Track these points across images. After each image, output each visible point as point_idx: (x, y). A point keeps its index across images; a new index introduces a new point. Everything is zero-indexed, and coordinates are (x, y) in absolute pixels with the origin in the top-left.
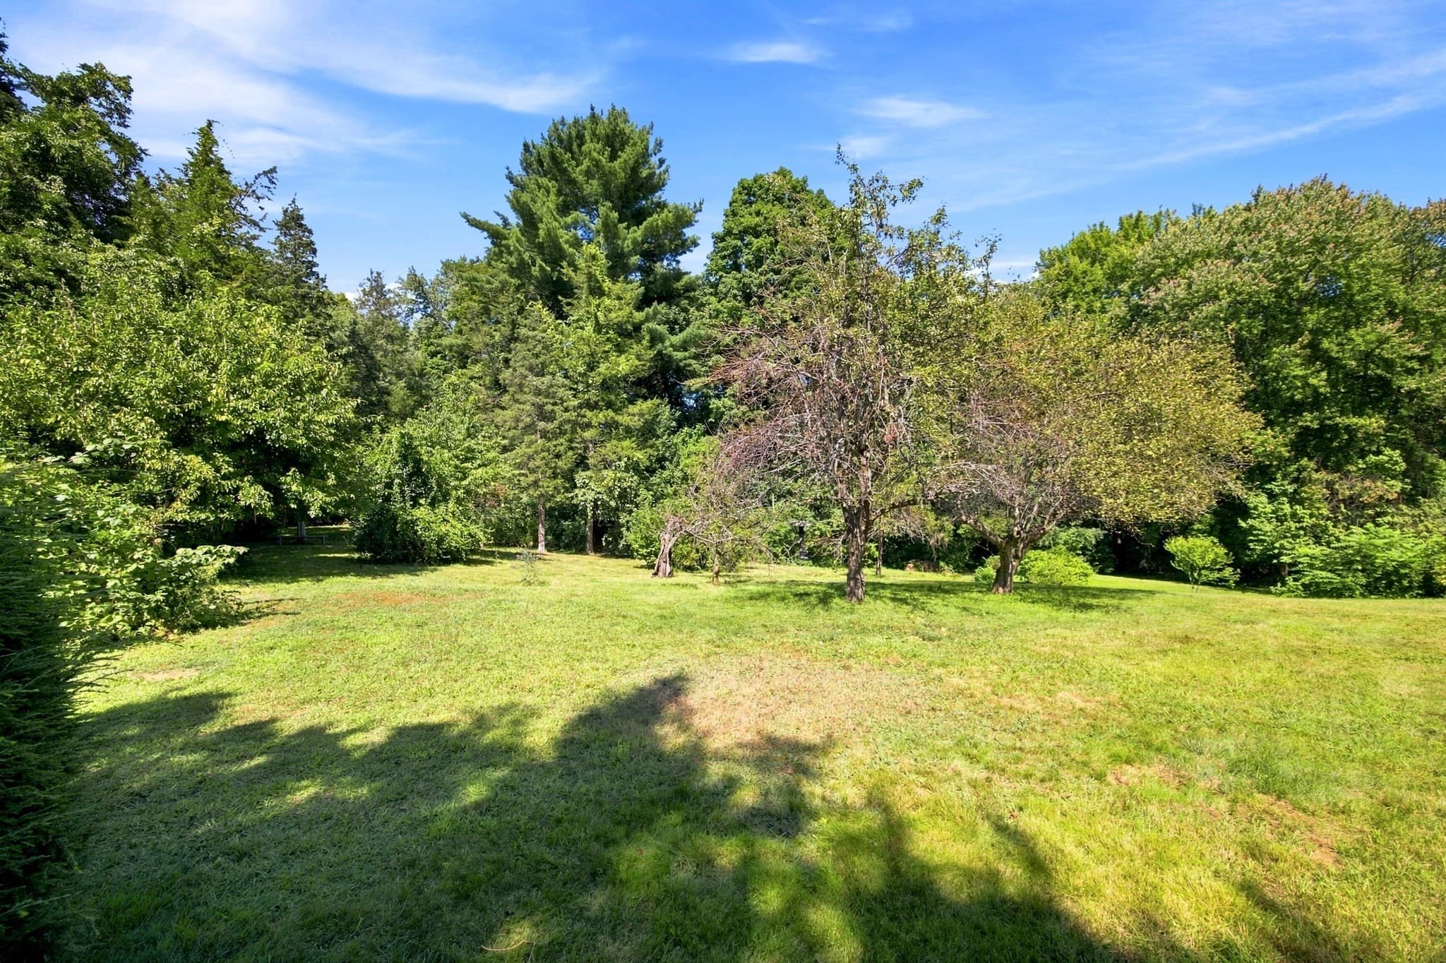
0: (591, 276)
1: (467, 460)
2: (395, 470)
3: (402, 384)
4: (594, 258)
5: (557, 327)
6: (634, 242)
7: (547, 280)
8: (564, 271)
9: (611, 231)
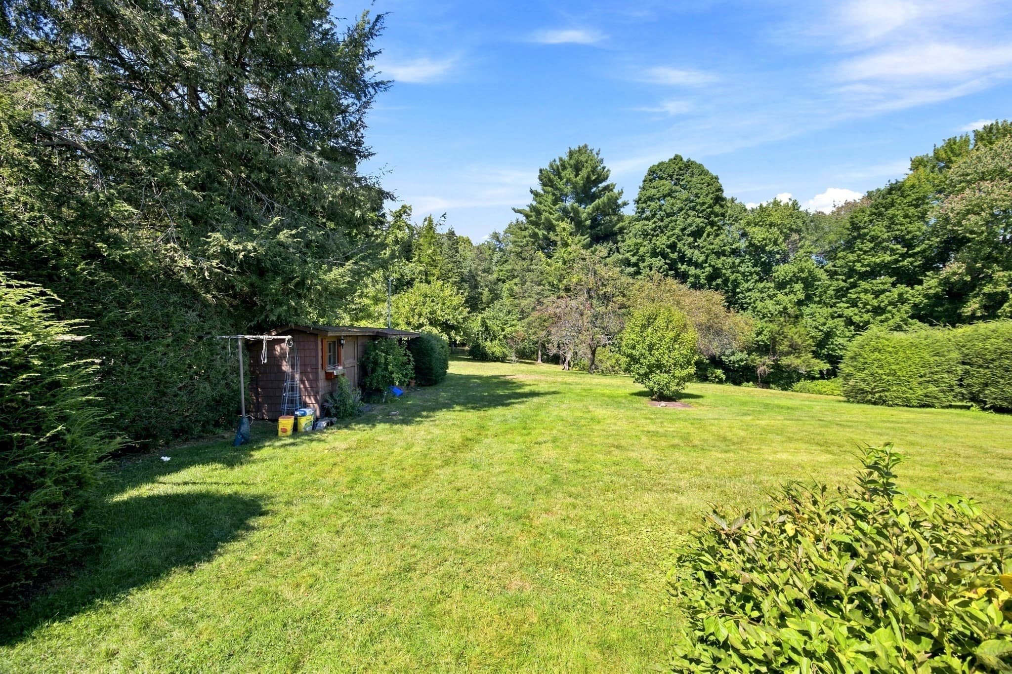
0: (562, 239)
1: (505, 324)
2: (480, 329)
3: (487, 289)
4: (564, 229)
5: (547, 263)
6: (588, 214)
7: (546, 238)
8: (552, 236)
9: (576, 212)
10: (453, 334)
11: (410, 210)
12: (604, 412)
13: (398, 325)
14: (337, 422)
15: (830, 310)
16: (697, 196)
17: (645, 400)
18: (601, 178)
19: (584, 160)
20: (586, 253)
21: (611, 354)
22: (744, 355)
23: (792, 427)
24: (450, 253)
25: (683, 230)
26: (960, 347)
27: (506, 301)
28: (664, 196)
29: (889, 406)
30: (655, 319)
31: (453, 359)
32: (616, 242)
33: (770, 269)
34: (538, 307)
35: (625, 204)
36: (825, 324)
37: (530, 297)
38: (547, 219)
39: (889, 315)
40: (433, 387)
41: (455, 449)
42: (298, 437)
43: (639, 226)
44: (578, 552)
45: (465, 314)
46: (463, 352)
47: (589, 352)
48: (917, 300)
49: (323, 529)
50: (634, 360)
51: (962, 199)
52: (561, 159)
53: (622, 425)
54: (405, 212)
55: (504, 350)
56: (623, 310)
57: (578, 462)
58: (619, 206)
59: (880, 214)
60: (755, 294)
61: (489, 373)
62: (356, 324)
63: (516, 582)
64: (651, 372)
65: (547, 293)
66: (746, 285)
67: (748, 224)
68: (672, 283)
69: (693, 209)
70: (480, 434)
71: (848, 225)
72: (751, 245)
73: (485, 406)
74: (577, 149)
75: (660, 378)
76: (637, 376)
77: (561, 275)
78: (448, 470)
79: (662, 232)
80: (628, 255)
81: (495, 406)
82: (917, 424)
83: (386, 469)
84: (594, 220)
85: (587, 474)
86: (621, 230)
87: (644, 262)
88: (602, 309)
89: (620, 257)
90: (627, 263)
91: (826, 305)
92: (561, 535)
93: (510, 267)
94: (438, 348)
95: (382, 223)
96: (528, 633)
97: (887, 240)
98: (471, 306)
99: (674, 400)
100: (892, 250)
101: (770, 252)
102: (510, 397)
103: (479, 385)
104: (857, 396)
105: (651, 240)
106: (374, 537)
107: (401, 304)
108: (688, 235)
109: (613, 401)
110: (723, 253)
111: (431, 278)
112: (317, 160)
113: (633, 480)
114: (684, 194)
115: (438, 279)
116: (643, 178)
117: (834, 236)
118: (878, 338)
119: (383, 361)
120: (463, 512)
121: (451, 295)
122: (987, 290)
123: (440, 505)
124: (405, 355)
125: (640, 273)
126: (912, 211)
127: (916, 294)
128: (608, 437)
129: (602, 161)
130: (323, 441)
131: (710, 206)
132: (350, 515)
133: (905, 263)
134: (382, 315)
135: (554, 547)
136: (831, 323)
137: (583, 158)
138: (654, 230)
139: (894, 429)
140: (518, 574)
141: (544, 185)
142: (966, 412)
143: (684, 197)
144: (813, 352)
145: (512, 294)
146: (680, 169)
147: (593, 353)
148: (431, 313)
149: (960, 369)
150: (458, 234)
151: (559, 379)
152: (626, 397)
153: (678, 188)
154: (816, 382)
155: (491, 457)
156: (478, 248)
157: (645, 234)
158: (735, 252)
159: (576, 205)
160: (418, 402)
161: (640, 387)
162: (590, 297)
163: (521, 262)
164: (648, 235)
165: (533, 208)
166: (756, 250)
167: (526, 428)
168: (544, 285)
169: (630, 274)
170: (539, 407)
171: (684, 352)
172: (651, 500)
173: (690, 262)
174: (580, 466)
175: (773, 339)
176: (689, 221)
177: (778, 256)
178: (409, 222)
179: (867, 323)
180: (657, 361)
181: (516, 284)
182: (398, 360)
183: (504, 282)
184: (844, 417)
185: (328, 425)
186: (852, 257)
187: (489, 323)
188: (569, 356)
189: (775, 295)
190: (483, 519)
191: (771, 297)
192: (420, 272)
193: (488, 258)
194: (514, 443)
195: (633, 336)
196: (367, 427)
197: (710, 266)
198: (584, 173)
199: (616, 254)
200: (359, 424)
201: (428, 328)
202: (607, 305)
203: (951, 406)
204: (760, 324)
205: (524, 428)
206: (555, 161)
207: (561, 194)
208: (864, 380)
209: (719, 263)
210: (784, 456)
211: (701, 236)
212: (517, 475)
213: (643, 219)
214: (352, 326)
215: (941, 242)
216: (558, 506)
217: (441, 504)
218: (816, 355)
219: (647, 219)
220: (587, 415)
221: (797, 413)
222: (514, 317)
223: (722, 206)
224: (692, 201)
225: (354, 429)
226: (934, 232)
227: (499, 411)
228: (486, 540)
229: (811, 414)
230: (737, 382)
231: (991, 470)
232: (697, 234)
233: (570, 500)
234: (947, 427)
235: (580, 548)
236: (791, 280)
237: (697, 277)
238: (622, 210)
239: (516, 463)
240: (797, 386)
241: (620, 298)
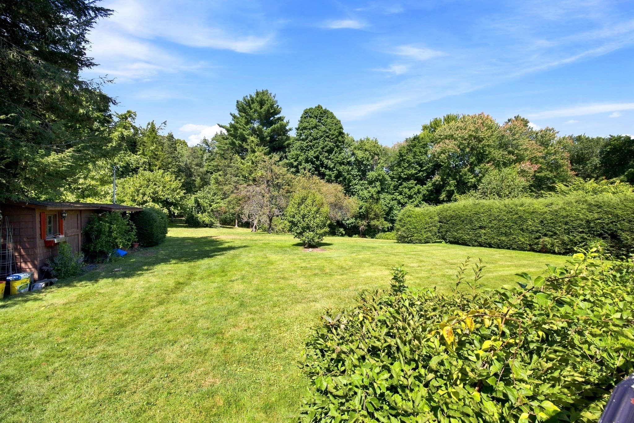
0: (251, 147)
1: (212, 202)
2: (194, 205)
3: (199, 178)
4: (253, 141)
5: (241, 162)
6: (268, 133)
7: (241, 146)
8: (244, 145)
9: (260, 131)
10: (172, 208)
11: (135, 115)
12: (276, 257)
13: (124, 202)
14: (57, 282)
15: (392, 196)
16: (330, 130)
17: (301, 248)
18: (276, 112)
19: (266, 99)
20: (267, 158)
21: (282, 221)
22: (353, 220)
23: (374, 257)
24: (169, 150)
25: (323, 148)
26: (439, 214)
27: (213, 186)
28: (313, 128)
29: (414, 243)
30: (306, 200)
31: (172, 226)
32: (285, 152)
33: (365, 174)
34: (235, 191)
35: (290, 130)
36: (389, 203)
37: (230, 184)
38: (242, 134)
39: (414, 199)
40: (154, 248)
41: (169, 292)
42: (10, 300)
43: (298, 144)
44: (254, 349)
45: (182, 194)
46: (181, 221)
47: (268, 220)
48: (425, 192)
49: (30, 378)
50: (293, 224)
51: (440, 146)
52: (251, 96)
53: (286, 264)
54: (130, 116)
55: (211, 219)
56: (289, 194)
57: (257, 290)
58: (287, 131)
59: (411, 150)
60: (358, 187)
61: (200, 235)
62: (82, 200)
63: (209, 380)
64: (304, 231)
65: (241, 182)
66: (354, 182)
67: (355, 148)
68: (316, 178)
69: (328, 137)
70: (189, 279)
71: (398, 154)
72: (357, 160)
73: (195, 258)
74: (261, 91)
75: (309, 234)
76: (296, 234)
77: (251, 171)
78: (162, 308)
79: (311, 148)
80: (292, 161)
81: (202, 258)
82: (423, 251)
83: (105, 314)
84: (272, 137)
85: (263, 298)
86: (289, 145)
87: (301, 165)
88: (276, 193)
89: (287, 161)
90: (291, 165)
91: (390, 193)
92: (244, 341)
93: (216, 164)
94: (159, 219)
95: (109, 122)
96: (215, 415)
97: (413, 163)
98: (186, 189)
99: (317, 247)
100: (416, 168)
101: (365, 165)
102: (214, 251)
103: (191, 244)
104: (402, 240)
105: (305, 153)
106: (87, 374)
107: (126, 186)
108: (326, 152)
109: (282, 249)
110: (343, 163)
111: (154, 168)
112: (31, 58)
113: (291, 297)
114: (323, 128)
115: (159, 168)
116: (301, 116)
117: (393, 160)
118: (410, 210)
119: (107, 229)
120: (171, 338)
121: (170, 181)
122: (448, 188)
123: (152, 336)
124: (128, 224)
125: (299, 172)
126: (422, 150)
127: (424, 189)
128: (277, 272)
129: (277, 102)
130: (40, 299)
131: (337, 137)
132: (63, 359)
133: (420, 174)
134: (108, 193)
135: (238, 350)
136: (392, 203)
137: (265, 98)
138: (307, 147)
139: (415, 255)
140: (211, 374)
141: (240, 111)
142: (441, 244)
143: (323, 130)
144: (385, 218)
145: (217, 182)
146: (321, 113)
147: (271, 220)
148: (153, 193)
149: (438, 224)
150: (176, 137)
151: (249, 238)
152: (289, 247)
153: (320, 124)
154: (386, 233)
155: (196, 294)
156: (192, 149)
157: (302, 149)
158: (349, 163)
159: (261, 127)
160: (140, 260)
161: (298, 241)
162: (269, 185)
163: (223, 161)
164: (303, 149)
165: (232, 126)
166: (359, 163)
167: (224, 271)
168: (239, 177)
169: (292, 172)
170: (234, 257)
171: (322, 219)
172: (300, 308)
173: (326, 167)
174: (259, 293)
175: (367, 211)
176: (326, 143)
177: (369, 167)
178: (134, 124)
179: (406, 203)
180: (307, 225)
181: (220, 175)
182: (122, 228)
183: (212, 173)
184: (396, 251)
185: (47, 285)
186: (400, 170)
187: (201, 201)
188: (255, 222)
189: (368, 188)
190: (187, 340)
191: (366, 189)
192: (144, 163)
193: (200, 156)
194: (214, 282)
195: (293, 210)
196: (89, 283)
197: (337, 170)
198: (265, 107)
199: (285, 160)
200: (81, 281)
201: (151, 204)
202: (279, 191)
203: (436, 242)
204: (361, 203)
205: (223, 272)
206: (247, 96)
207: (251, 119)
208: (404, 231)
209: (341, 168)
210: (369, 274)
211: (332, 153)
212: (215, 305)
213: (301, 140)
214: (78, 202)
215: (432, 166)
216: (243, 322)
217: (153, 334)
218: (386, 219)
219: (303, 140)
220: (265, 260)
221: (376, 250)
222: (219, 197)
223: (342, 137)
224: (327, 133)
225: (75, 286)
226: (430, 161)
227: (205, 262)
228: (187, 354)
229: (382, 250)
230: (350, 236)
231: (447, 270)
232: (330, 151)
233: (250, 316)
234: (434, 252)
235: (256, 347)
236: (375, 180)
237: (330, 176)
238: (289, 133)
239: (215, 296)
240: (378, 235)
241: (287, 187)
